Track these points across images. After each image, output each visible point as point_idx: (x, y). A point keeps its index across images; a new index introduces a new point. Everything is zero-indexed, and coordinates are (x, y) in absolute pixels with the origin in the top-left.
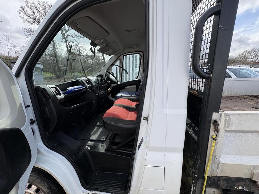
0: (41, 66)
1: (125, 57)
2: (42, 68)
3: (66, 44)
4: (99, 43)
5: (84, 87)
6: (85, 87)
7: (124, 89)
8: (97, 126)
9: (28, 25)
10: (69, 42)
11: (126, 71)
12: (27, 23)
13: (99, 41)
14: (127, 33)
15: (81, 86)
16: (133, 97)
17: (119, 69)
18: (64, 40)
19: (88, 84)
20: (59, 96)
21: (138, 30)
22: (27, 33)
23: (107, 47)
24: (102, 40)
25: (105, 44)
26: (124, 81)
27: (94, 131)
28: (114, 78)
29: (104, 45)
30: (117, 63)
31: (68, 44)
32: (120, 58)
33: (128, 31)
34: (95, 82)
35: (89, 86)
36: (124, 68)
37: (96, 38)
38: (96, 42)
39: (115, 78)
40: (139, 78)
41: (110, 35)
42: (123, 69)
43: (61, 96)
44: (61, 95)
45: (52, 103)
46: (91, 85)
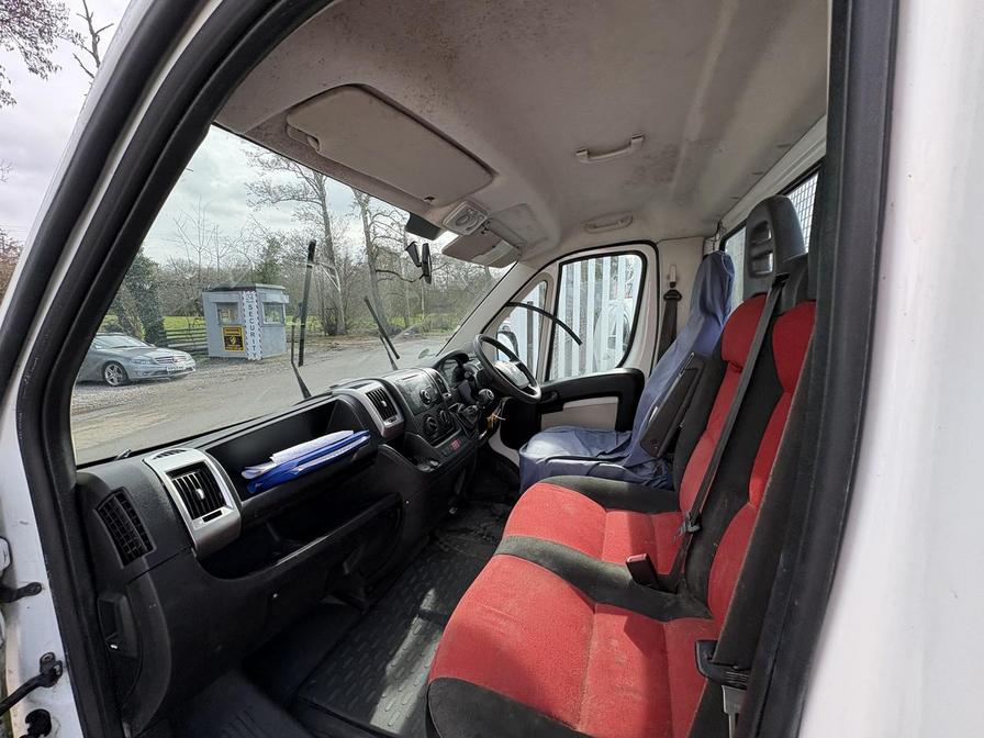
0: (282, 298)
1: (564, 267)
2: (286, 305)
3: (365, 221)
4: (447, 221)
5: (360, 437)
6: (364, 438)
7: (561, 409)
8: (423, 615)
9: (261, 172)
10: (373, 214)
11: (569, 331)
12: (259, 169)
13: (443, 211)
14: (585, 161)
15: (348, 433)
16: (605, 474)
17: (542, 322)
18: (359, 209)
19: (386, 413)
20: (206, 520)
21: (644, 141)
22: (255, 198)
23: (487, 233)
24: (463, 206)
25: (476, 224)
26: (560, 375)
27: (401, 651)
28: (514, 364)
29: (468, 229)
30: (534, 296)
31: (369, 222)
32: (544, 274)
33: (590, 154)
34: (422, 396)
35: (387, 424)
36: (562, 317)
37: (431, 199)
38: (432, 217)
39: (521, 366)
40: (636, 361)
41: (497, 182)
42: (556, 321)
43: (219, 513)
44: (222, 509)
45: (148, 575)
46: (399, 419)
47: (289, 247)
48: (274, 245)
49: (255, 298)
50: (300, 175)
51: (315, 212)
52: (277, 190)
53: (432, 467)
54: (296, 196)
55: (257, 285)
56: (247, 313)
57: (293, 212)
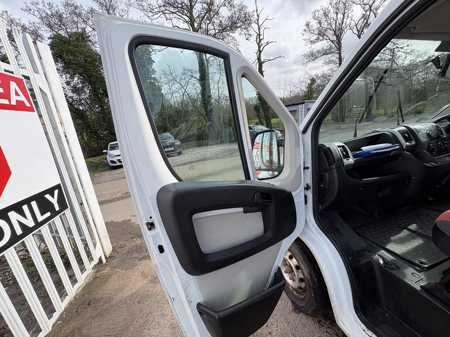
12: (309, 45)
15: (391, 145)
20: (347, 160)
22: (306, 61)
27: (397, 236)
34: (428, 134)
35: (408, 144)
44: (350, 159)
45: (335, 169)
46: (414, 142)
47: (319, 80)
48: (313, 81)
49: (304, 107)
50: (329, 41)
51: (334, 58)
52: (316, 53)
53: (432, 165)
54: (325, 53)
55: (305, 101)
56: (300, 114)
57: (323, 62)
